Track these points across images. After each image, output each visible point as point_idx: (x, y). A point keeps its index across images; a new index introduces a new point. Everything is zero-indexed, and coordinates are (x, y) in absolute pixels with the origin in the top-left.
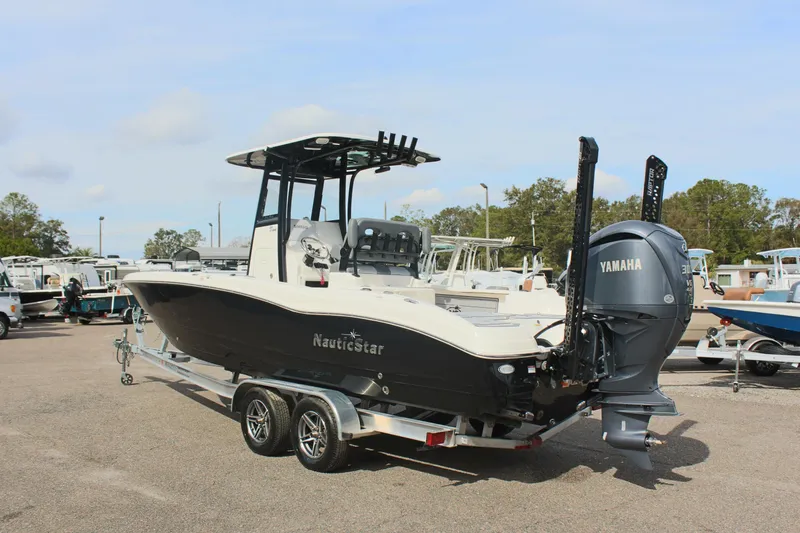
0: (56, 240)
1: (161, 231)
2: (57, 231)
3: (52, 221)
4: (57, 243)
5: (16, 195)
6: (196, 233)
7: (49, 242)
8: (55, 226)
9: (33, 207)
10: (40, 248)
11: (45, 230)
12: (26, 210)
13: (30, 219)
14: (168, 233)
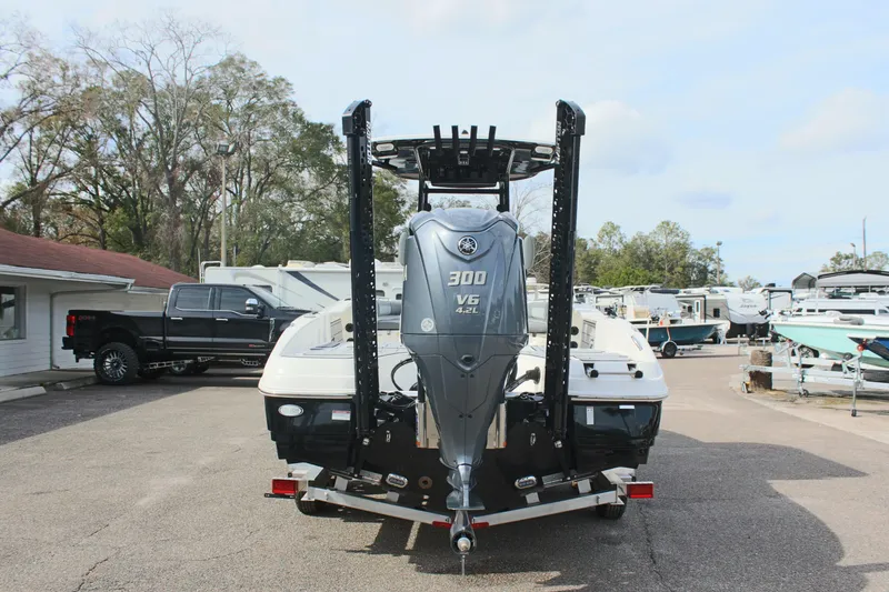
0: (710, 268)
1: (838, 255)
2: (712, 260)
3: (707, 249)
4: (711, 272)
5: (668, 224)
6: (882, 256)
7: (704, 271)
8: (709, 254)
9: (686, 235)
10: (694, 277)
11: (699, 259)
12: (678, 239)
13: (683, 248)
14: (847, 258)
